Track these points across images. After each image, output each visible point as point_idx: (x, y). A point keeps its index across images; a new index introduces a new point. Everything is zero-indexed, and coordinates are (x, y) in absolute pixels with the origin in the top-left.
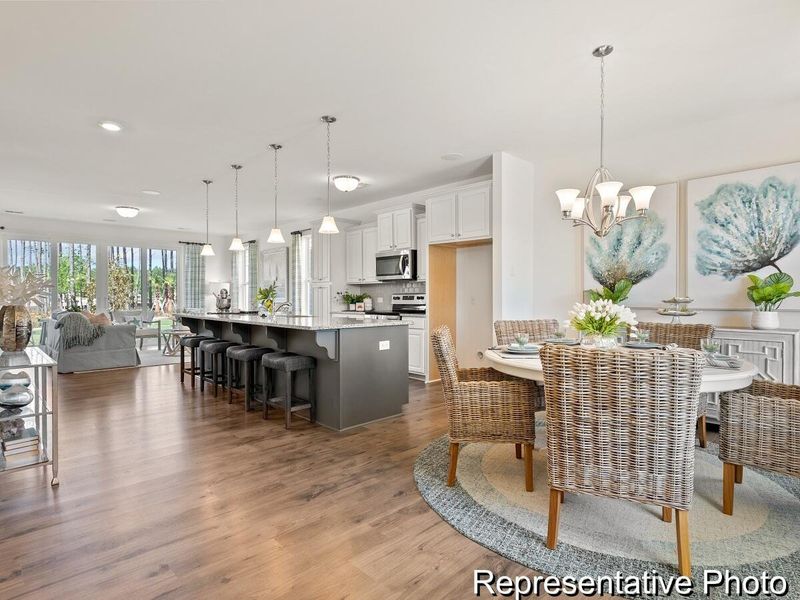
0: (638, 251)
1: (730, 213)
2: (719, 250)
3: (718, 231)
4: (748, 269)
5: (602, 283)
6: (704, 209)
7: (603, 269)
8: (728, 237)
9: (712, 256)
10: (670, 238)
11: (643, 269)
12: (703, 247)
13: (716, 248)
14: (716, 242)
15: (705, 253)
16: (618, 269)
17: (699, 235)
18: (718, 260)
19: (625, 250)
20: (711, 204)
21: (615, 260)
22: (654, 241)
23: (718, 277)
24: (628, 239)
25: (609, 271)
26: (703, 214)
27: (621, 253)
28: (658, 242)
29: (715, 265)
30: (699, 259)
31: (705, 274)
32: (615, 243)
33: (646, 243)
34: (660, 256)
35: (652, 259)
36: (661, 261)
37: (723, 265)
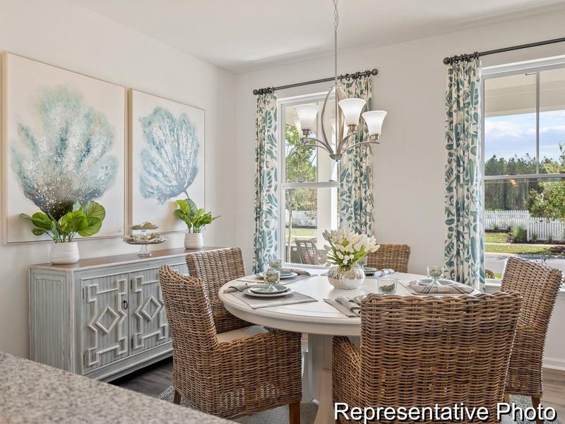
0: (87, 161)
1: (163, 138)
2: (155, 172)
3: (154, 153)
4: (174, 195)
5: (37, 203)
6: (145, 127)
7: (41, 182)
8: (161, 161)
9: (151, 178)
10: (118, 150)
11: (93, 186)
12: (145, 168)
13: (154, 171)
14: (154, 164)
15: (145, 174)
16: (62, 183)
17: (142, 154)
18: (155, 183)
19: (71, 156)
20: (150, 123)
21: (58, 169)
22: (104, 152)
23: (154, 200)
24: (74, 142)
25: (48, 185)
26: (145, 132)
27: (66, 160)
28: (108, 154)
29: (152, 188)
30: (142, 180)
31: (146, 197)
32: (58, 143)
33: (95, 152)
34: (109, 171)
35: (101, 174)
36: (111, 178)
37: (158, 189)
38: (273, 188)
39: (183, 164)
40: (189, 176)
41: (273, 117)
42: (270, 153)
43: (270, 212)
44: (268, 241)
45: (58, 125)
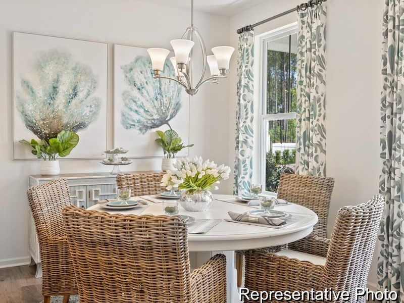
0: (74, 102)
1: (144, 80)
2: (137, 109)
3: (135, 93)
4: (154, 126)
5: (36, 132)
6: (127, 73)
7: (38, 118)
8: (142, 100)
9: (133, 113)
10: (101, 93)
11: (79, 120)
12: (126, 105)
13: (135, 108)
14: (135, 102)
15: (127, 110)
16: (54, 118)
17: (123, 94)
18: (136, 117)
19: (61, 99)
20: (131, 69)
21: (51, 109)
22: (88, 95)
23: (135, 131)
24: (64, 88)
25: (44, 120)
26: (126, 77)
27: (57, 102)
28: (92, 96)
29: (133, 121)
30: (123, 115)
31: (127, 128)
32: (51, 90)
33: (81, 95)
34: (94, 109)
35: (87, 111)
36: (94, 114)
37: (139, 122)
38: (249, 119)
39: (165, 101)
40: (171, 111)
41: (250, 54)
42: (247, 86)
43: (245, 142)
44: (242, 169)
45: (50, 78)
